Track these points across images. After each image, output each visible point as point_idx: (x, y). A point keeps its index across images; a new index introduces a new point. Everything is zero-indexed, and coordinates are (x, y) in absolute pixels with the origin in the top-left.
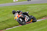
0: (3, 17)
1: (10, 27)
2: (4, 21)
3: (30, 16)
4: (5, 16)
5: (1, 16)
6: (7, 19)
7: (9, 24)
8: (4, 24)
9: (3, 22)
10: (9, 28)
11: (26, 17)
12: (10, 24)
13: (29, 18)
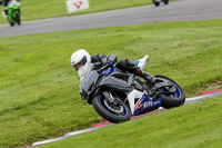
1: (52, 132)
2: (25, 106)
5: (9, 82)
6: (36, 94)
7: (46, 120)
8: (24, 120)
9: (18, 108)
10: (45, 138)
12: (53, 119)
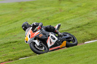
0: (79, 17)
3: (60, 34)
4: (82, 16)
11: (50, 37)
13: (57, 39)
